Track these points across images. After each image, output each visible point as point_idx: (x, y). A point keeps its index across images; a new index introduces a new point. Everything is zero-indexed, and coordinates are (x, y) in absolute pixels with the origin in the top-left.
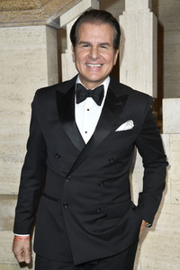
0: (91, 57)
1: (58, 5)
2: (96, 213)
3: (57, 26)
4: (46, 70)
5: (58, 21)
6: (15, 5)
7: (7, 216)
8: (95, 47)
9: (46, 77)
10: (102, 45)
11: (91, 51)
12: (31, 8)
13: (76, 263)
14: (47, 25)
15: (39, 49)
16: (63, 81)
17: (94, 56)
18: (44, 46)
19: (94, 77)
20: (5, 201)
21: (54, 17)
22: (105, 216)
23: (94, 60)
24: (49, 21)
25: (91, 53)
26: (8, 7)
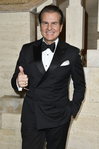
0: (48, 29)
1: (36, 2)
2: (50, 105)
3: (35, 13)
4: (29, 34)
5: (36, 10)
6: (15, 2)
7: (9, 106)
8: (50, 24)
9: (29, 38)
10: (53, 23)
11: (48, 26)
12: (23, 3)
13: (38, 129)
14: (31, 12)
15: (26, 24)
16: (38, 40)
17: (50, 29)
18: (29, 22)
19: (50, 38)
20: (8, 99)
21: (34, 8)
22: (55, 107)
23: (50, 31)
24: (31, 10)
25: (48, 27)
26: (11, 2)
